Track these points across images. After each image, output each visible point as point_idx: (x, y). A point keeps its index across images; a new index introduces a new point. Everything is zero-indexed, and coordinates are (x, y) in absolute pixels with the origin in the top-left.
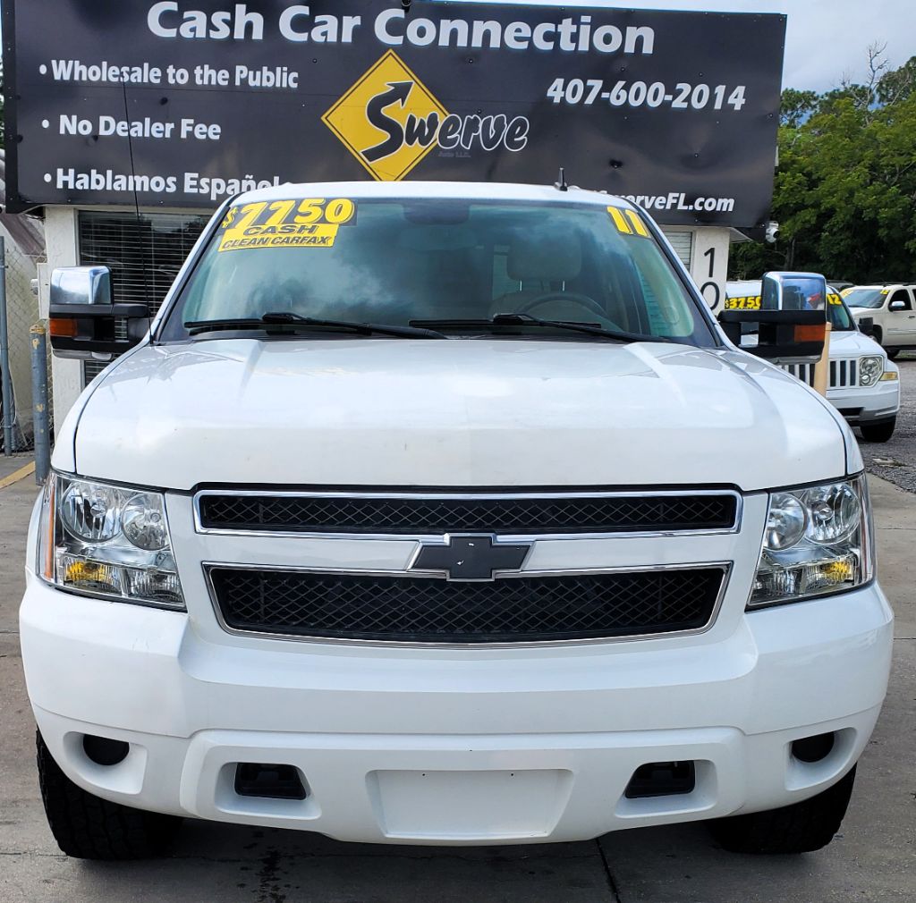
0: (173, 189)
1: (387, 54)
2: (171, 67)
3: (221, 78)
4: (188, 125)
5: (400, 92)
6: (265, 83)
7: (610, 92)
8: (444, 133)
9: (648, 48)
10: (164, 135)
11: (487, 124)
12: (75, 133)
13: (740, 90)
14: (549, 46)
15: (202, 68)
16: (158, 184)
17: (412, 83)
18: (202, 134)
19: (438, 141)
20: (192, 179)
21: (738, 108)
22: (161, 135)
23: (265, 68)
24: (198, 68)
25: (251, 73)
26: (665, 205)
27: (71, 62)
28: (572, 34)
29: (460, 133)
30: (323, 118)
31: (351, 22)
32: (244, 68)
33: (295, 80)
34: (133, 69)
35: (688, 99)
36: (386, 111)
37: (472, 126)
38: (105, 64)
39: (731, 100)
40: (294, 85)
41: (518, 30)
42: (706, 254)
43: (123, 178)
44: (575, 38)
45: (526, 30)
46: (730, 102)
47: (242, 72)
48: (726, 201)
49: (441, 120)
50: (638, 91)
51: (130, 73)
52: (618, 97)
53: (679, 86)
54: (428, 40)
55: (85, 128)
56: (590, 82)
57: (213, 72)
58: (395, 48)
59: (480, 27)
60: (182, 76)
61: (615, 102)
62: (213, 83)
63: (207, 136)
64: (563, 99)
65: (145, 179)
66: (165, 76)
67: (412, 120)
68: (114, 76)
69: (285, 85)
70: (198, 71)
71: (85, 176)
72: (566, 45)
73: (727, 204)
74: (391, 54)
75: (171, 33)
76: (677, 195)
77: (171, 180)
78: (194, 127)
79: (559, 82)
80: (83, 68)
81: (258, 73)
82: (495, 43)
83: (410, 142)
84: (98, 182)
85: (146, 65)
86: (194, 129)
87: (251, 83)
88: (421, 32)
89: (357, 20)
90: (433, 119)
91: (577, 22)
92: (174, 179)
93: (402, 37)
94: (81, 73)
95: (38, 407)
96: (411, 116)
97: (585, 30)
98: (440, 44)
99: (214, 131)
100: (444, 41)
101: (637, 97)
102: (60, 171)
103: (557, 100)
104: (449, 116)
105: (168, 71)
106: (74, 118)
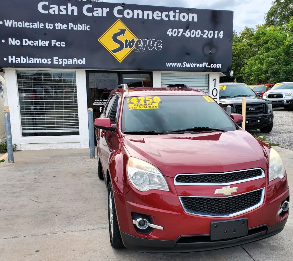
0: (50, 62)
1: (118, 20)
2: (47, 23)
3: (64, 27)
4: (54, 42)
5: (123, 32)
6: (79, 29)
7: (185, 33)
8: (137, 45)
9: (195, 20)
10: (46, 45)
11: (150, 42)
12: (14, 44)
13: (222, 32)
14: (167, 19)
15: (58, 24)
16: (44, 61)
17: (126, 29)
18: (59, 45)
19: (135, 47)
20: (56, 59)
21: (221, 38)
22: (45, 45)
23: (79, 24)
24: (56, 24)
25: (74, 26)
26: (202, 66)
27: (11, 21)
28: (173, 15)
29: (142, 45)
30: (98, 40)
31: (106, 10)
32: (72, 24)
33: (89, 28)
34: (34, 24)
35: (207, 35)
36: (118, 38)
37: (145, 43)
38: (23, 22)
39: (219, 35)
40: (89, 30)
41: (157, 14)
42: (213, 80)
43: (32, 59)
44: (174, 16)
45: (160, 14)
46: (219, 36)
47: (71, 25)
48: (219, 65)
49: (136, 41)
50: (193, 32)
51: (33, 25)
52: (188, 34)
53: (205, 31)
54: (130, 16)
55: (18, 42)
56: (179, 30)
57: (61, 25)
58: (120, 18)
59: (146, 13)
60: (51, 26)
61: (187, 36)
62: (62, 28)
63: (61, 45)
64: (172, 35)
65: (40, 59)
66: (45, 26)
67: (127, 41)
68: (27, 26)
69: (85, 29)
70: (56, 25)
71: (19, 59)
72: (172, 19)
73: (219, 66)
74: (119, 20)
75: (46, 12)
76: (206, 63)
77: (49, 60)
78: (56, 42)
79: (170, 30)
80: (16, 23)
81: (77, 26)
82: (151, 18)
83: (126, 47)
84: (23, 60)
85: (38, 22)
86: (56, 43)
87: (74, 29)
88: (128, 14)
89: (108, 10)
90: (133, 40)
91: (175, 12)
92: (50, 59)
93: (122, 15)
94: (15, 24)
95: (8, 136)
96: (126, 40)
97: (177, 14)
98: (134, 18)
99: (63, 44)
100: (135, 17)
101: (193, 34)
102: (10, 57)
103: (170, 35)
104: (138, 39)
105: (46, 24)
106: (14, 39)
